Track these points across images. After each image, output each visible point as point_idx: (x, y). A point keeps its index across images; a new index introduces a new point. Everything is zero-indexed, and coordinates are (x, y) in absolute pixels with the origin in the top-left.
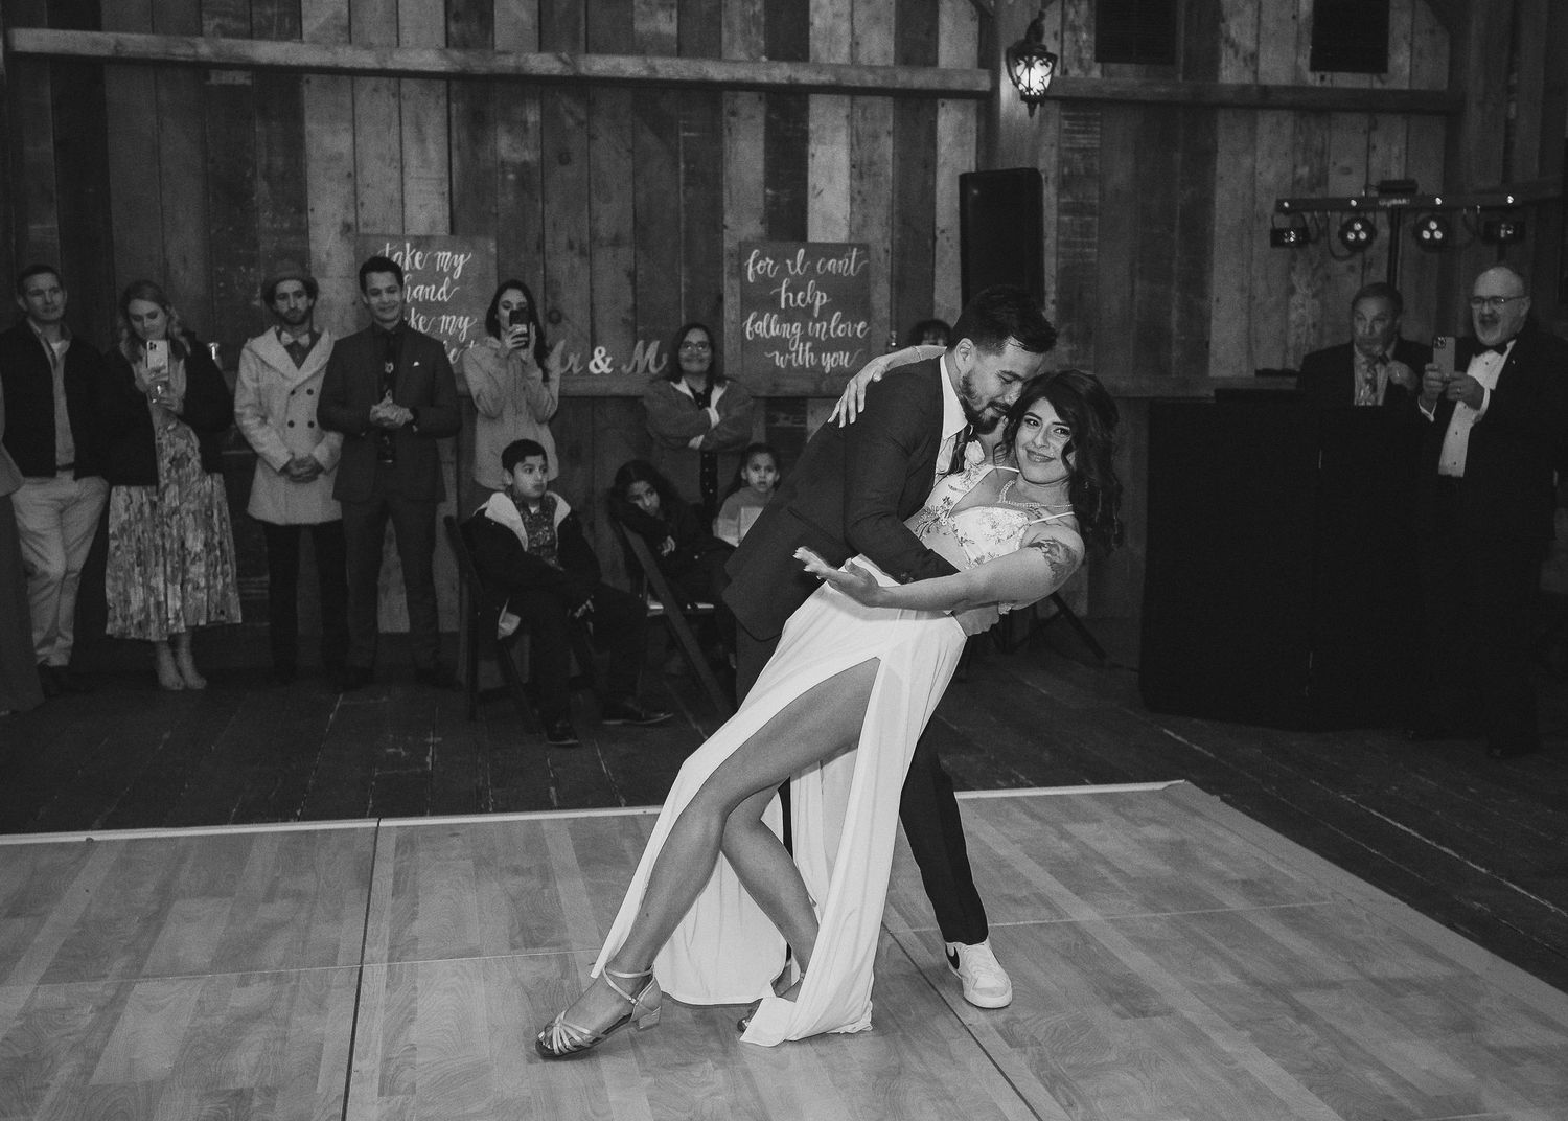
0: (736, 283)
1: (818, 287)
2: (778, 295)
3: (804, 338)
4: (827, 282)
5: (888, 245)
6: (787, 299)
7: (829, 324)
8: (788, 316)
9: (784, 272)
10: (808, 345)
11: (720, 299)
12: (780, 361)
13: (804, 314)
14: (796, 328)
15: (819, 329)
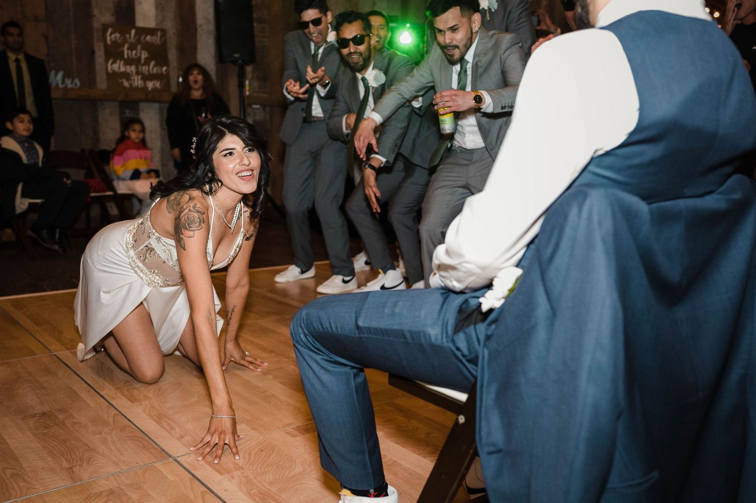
0: (102, 45)
1: (143, 48)
2: (123, 51)
3: (138, 73)
4: (147, 47)
5: (174, 31)
6: (128, 54)
7: (149, 66)
8: (129, 62)
9: (125, 41)
10: (140, 77)
11: (93, 52)
12: (126, 84)
13: (136, 62)
14: (133, 68)
15: (144, 69)
